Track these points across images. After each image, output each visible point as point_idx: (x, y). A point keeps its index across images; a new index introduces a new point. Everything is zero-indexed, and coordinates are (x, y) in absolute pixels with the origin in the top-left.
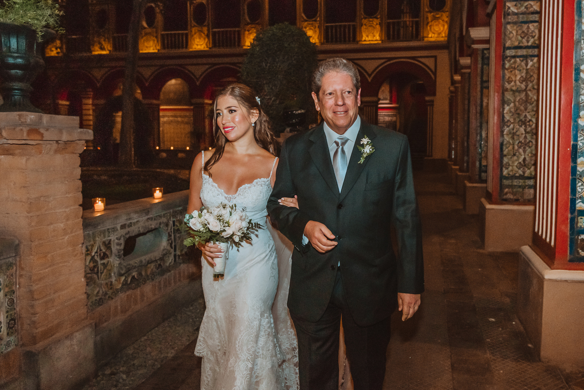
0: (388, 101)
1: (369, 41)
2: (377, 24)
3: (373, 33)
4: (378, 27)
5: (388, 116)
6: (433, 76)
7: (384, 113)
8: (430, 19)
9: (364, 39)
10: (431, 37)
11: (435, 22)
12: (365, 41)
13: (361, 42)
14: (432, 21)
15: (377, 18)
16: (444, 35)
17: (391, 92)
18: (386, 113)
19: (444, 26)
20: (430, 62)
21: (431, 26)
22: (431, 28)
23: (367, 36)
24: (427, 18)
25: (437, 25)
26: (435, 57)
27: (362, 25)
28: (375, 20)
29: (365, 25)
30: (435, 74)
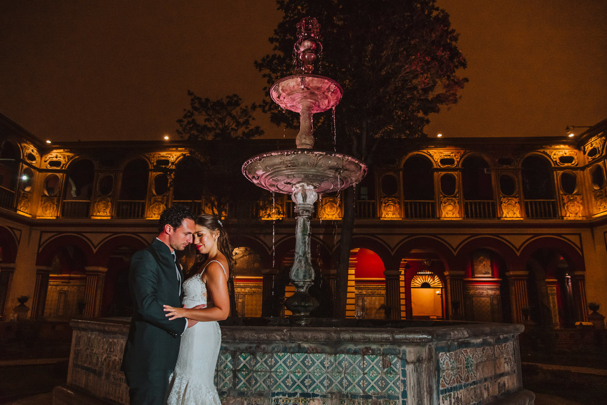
0: (490, 275)
1: (510, 217)
2: (516, 203)
3: (513, 211)
4: (517, 205)
5: (491, 289)
6: (579, 252)
7: (487, 287)
8: (566, 201)
9: (504, 215)
10: (569, 216)
11: (571, 203)
12: (506, 217)
13: (502, 219)
14: (568, 202)
15: (516, 198)
16: (580, 215)
17: (492, 266)
18: (489, 287)
19: (579, 207)
20: (575, 239)
21: (567, 207)
22: (568, 208)
23: (508, 213)
24: (563, 200)
25: (573, 206)
26: (580, 235)
27: (502, 203)
28: (514, 199)
29: (504, 203)
30: (582, 250)
